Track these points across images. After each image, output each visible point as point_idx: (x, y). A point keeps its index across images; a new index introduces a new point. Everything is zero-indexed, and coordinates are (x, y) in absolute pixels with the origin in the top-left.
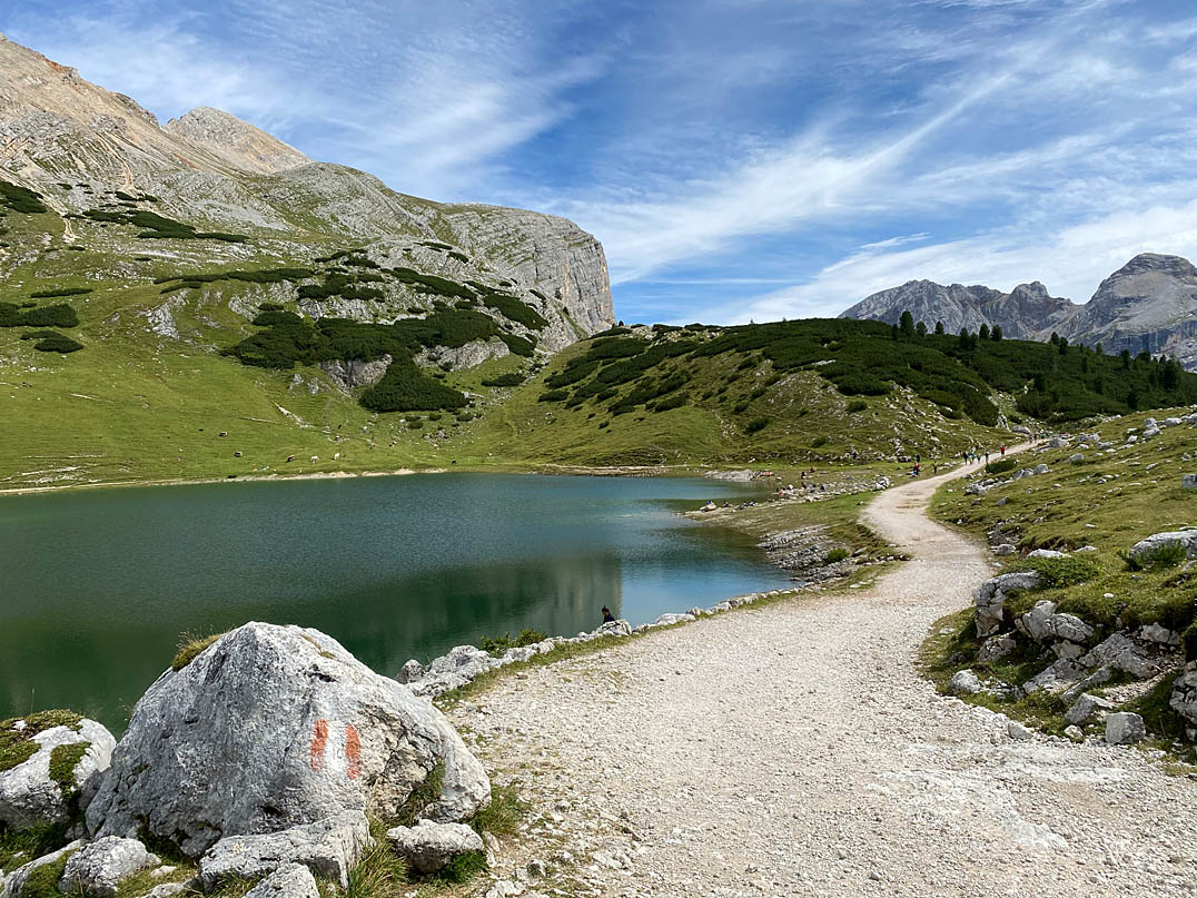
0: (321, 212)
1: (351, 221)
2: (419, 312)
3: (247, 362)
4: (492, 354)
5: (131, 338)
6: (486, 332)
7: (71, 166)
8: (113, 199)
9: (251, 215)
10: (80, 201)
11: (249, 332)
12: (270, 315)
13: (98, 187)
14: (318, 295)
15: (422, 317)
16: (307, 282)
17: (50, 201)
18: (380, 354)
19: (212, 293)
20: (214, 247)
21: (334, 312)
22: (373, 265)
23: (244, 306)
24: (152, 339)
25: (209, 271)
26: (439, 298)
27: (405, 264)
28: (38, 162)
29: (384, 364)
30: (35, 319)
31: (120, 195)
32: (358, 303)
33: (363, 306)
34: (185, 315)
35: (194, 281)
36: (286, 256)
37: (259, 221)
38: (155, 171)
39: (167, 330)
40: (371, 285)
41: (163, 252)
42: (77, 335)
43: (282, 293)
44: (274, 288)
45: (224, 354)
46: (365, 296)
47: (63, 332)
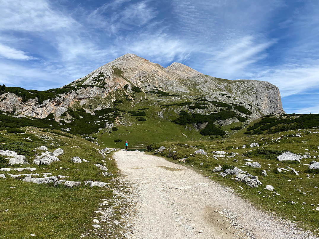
0: (197, 87)
1: (204, 89)
2: (216, 111)
3: (176, 123)
4: (234, 122)
5: (155, 118)
6: (233, 116)
7: (147, 82)
8: (154, 88)
9: (181, 89)
10: (148, 89)
11: (177, 117)
12: (183, 113)
13: (151, 86)
14: (193, 108)
15: (217, 113)
16: (191, 105)
17: (143, 90)
18: (205, 122)
19: (171, 108)
20: (172, 98)
21: (196, 112)
22: (207, 100)
23: (177, 111)
24: (159, 118)
25: (171, 103)
26: (222, 108)
27: (215, 100)
28: (141, 81)
29: (206, 124)
30: (138, 115)
31: (155, 87)
32: (202, 110)
33: (203, 110)
34: (165, 113)
35: (167, 106)
36: (187, 99)
37: (183, 91)
38: (162, 81)
39: (162, 117)
40: (205, 105)
41: (163, 99)
42: (146, 118)
43: (185, 108)
44: (184, 107)
45: (172, 122)
46: (204, 108)
47: (143, 117)
